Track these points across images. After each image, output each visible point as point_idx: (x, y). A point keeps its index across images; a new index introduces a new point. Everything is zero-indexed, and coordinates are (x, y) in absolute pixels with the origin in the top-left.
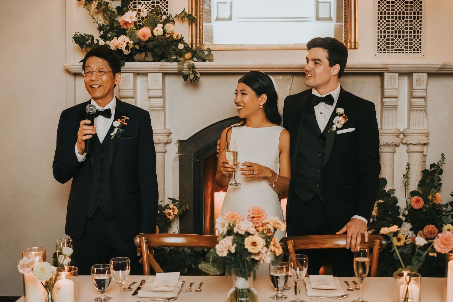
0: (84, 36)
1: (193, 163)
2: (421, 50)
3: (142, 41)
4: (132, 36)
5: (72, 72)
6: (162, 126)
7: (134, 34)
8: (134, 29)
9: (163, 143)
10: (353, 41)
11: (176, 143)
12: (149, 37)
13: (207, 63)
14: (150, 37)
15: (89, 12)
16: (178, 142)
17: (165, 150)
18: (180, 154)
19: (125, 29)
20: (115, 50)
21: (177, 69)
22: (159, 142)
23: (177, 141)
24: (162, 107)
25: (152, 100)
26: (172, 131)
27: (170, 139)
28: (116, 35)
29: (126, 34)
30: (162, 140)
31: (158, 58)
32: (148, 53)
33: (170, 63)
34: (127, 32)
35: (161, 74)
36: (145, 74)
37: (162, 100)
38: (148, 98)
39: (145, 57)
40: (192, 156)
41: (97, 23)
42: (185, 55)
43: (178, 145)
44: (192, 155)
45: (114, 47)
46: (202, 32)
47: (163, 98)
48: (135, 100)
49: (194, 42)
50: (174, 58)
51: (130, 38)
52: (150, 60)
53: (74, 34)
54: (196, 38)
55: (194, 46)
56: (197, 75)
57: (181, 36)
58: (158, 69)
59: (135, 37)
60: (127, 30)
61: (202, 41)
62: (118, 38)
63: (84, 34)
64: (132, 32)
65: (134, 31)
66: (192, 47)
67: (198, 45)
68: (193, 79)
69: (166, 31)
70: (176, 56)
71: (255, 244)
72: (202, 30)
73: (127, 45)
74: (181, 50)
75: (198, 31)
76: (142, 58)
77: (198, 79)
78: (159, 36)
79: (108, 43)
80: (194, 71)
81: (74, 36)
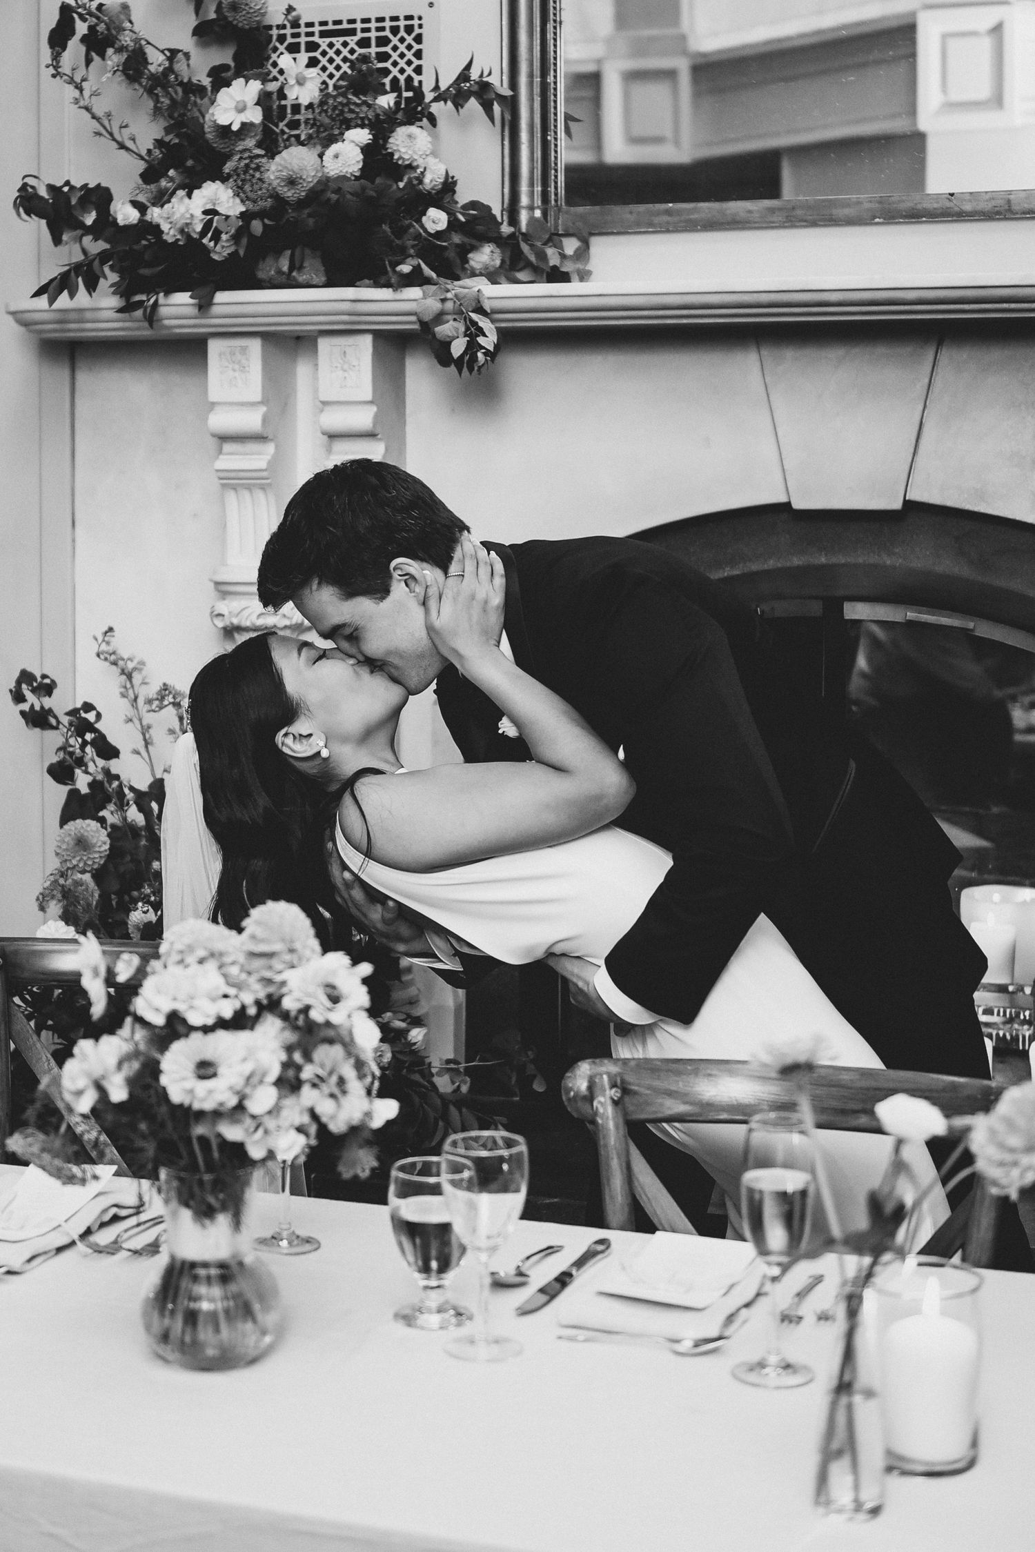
0: (66, 190)
3: (287, 202)
4: (243, 182)
7: (258, 174)
8: (258, 156)
12: (310, 184)
14: (313, 186)
15: (77, 93)
19: (222, 153)
20: (181, 243)
21: (414, 318)
25: (338, 446)
28: (187, 181)
29: (224, 179)
31: (343, 271)
32: (307, 253)
33: (390, 290)
34: (228, 167)
35: (367, 340)
36: (309, 340)
38: (322, 438)
39: (291, 268)
41: (111, 134)
42: (471, 255)
45: (172, 232)
46: (553, 159)
47: (380, 439)
48: (276, 447)
49: (524, 200)
50: (405, 268)
51: (239, 192)
52: (316, 281)
53: (19, 185)
54: (531, 184)
55: (524, 217)
56: (481, 340)
57: (444, 176)
58: (346, 318)
59: (261, 189)
60: (227, 157)
61: (556, 194)
62: (189, 196)
63: (67, 183)
64: (247, 166)
65: (257, 161)
66: (514, 221)
67: (538, 213)
68: (462, 356)
69: (396, 157)
70: (415, 262)
71: (210, 1071)
72: (553, 146)
73: (210, 222)
74: (439, 235)
75: (538, 154)
76: (280, 272)
77: (485, 354)
78: (343, 178)
79: (155, 214)
80: (476, 323)
81: (19, 191)
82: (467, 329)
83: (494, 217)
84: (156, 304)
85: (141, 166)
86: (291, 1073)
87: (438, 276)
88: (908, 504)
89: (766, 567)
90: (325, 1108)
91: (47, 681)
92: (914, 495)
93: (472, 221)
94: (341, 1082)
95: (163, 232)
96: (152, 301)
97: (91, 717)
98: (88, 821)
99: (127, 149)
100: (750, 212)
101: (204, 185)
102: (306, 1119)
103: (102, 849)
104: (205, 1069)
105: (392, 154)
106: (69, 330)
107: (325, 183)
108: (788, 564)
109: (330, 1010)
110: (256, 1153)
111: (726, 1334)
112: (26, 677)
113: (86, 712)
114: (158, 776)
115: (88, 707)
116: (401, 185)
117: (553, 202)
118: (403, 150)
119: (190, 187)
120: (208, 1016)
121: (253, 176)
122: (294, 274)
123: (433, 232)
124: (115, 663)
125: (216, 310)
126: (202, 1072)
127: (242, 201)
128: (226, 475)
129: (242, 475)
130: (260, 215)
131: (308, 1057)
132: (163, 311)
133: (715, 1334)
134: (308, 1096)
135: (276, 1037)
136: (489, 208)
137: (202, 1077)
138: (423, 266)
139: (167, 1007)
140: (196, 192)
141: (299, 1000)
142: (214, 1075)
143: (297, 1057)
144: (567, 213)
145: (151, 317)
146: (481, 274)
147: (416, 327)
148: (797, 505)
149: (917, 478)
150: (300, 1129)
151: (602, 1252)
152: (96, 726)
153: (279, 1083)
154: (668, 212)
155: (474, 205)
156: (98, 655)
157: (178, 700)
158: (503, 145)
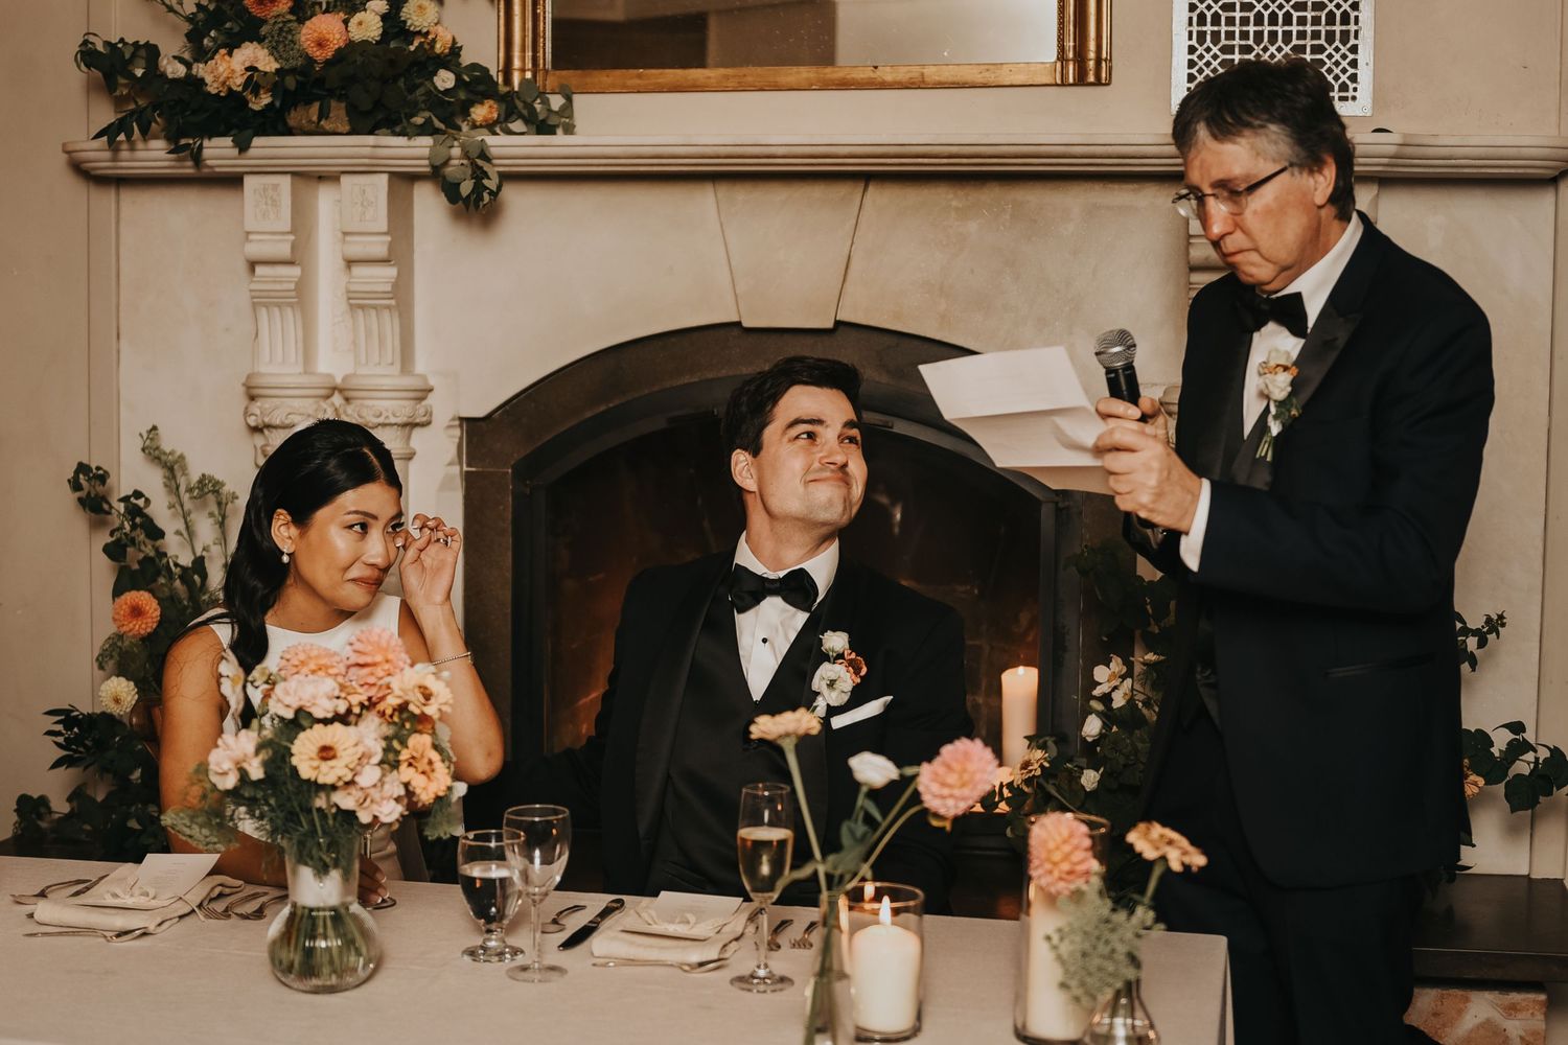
0: (120, 45)
1: (510, 499)
2: (1355, 90)
3: (316, 61)
4: (280, 43)
5: (93, 173)
6: (392, 364)
7: (290, 37)
8: (290, 21)
9: (395, 424)
10: (1092, 55)
11: (450, 427)
12: (337, 46)
13: (560, 138)
14: (339, 48)
16: (457, 423)
17: (408, 451)
18: (469, 465)
19: (259, 18)
20: (222, 94)
21: (426, 162)
22: (381, 420)
23: (453, 419)
24: (390, 295)
25: (357, 270)
26: (432, 382)
27: (422, 411)
28: (228, 41)
29: (260, 40)
30: (391, 416)
31: (365, 122)
32: (333, 104)
33: (406, 138)
34: (264, 30)
35: (385, 177)
36: (331, 178)
37: (391, 272)
38: (342, 264)
39: (320, 120)
40: (510, 477)
42: (472, 110)
43: (457, 432)
44: (510, 471)
45: (215, 85)
46: (542, 29)
47: (393, 265)
48: (303, 271)
49: (517, 63)
50: (419, 120)
51: (274, 51)
52: (341, 129)
53: (80, 41)
54: (523, 50)
55: (516, 78)
56: (486, 182)
57: (451, 42)
58: (366, 161)
59: (292, 50)
60: (264, 22)
61: (544, 60)
62: (230, 54)
63: (122, 40)
64: (281, 29)
65: (289, 25)
66: (508, 80)
67: (529, 75)
68: (469, 196)
69: (408, 24)
70: (427, 114)
71: (331, 754)
72: (542, 18)
73: (250, 78)
74: (447, 92)
75: (529, 24)
76: (310, 121)
77: (490, 194)
78: (365, 42)
79: (200, 70)
80: (481, 168)
81: (80, 46)
82: (474, 172)
83: (491, 77)
84: (201, 146)
85: (187, 27)
86: (391, 756)
87: (446, 127)
88: (838, 323)
89: (720, 375)
90: (418, 782)
91: (101, 472)
92: (841, 317)
93: (476, 81)
94: (430, 763)
95: (207, 85)
96: (198, 143)
97: (141, 502)
98: (142, 592)
99: (176, 12)
100: (709, 78)
101: (243, 45)
102: (402, 792)
103: (154, 615)
104: (327, 753)
105: (405, 22)
106: (122, 168)
107: (351, 46)
108: (738, 373)
109: (424, 705)
110: (364, 817)
111: (726, 955)
112: (82, 468)
113: (136, 499)
114: (198, 554)
115: (138, 494)
116: (412, 48)
117: (541, 66)
118: (415, 18)
119: (232, 46)
120: (328, 712)
121: (286, 38)
122: (322, 123)
123: (442, 89)
124: (158, 458)
125: (252, 152)
126: (324, 754)
127: (276, 59)
128: (258, 294)
129: (272, 294)
130: (293, 71)
131: (404, 743)
132: (206, 153)
133: (716, 957)
134: (406, 773)
135: (375, 731)
136: (485, 70)
137: (325, 759)
138: (434, 118)
139: (296, 705)
140: (236, 51)
141: (399, 697)
142: (334, 757)
143: (396, 744)
144: (554, 75)
145: (197, 157)
146: (481, 126)
147: (428, 169)
148: (746, 324)
149: (846, 301)
150: (398, 800)
151: (617, 908)
152: (146, 511)
153: (381, 763)
154: (639, 76)
155: (475, 66)
156: (143, 450)
157: (217, 488)
158: (499, 16)
